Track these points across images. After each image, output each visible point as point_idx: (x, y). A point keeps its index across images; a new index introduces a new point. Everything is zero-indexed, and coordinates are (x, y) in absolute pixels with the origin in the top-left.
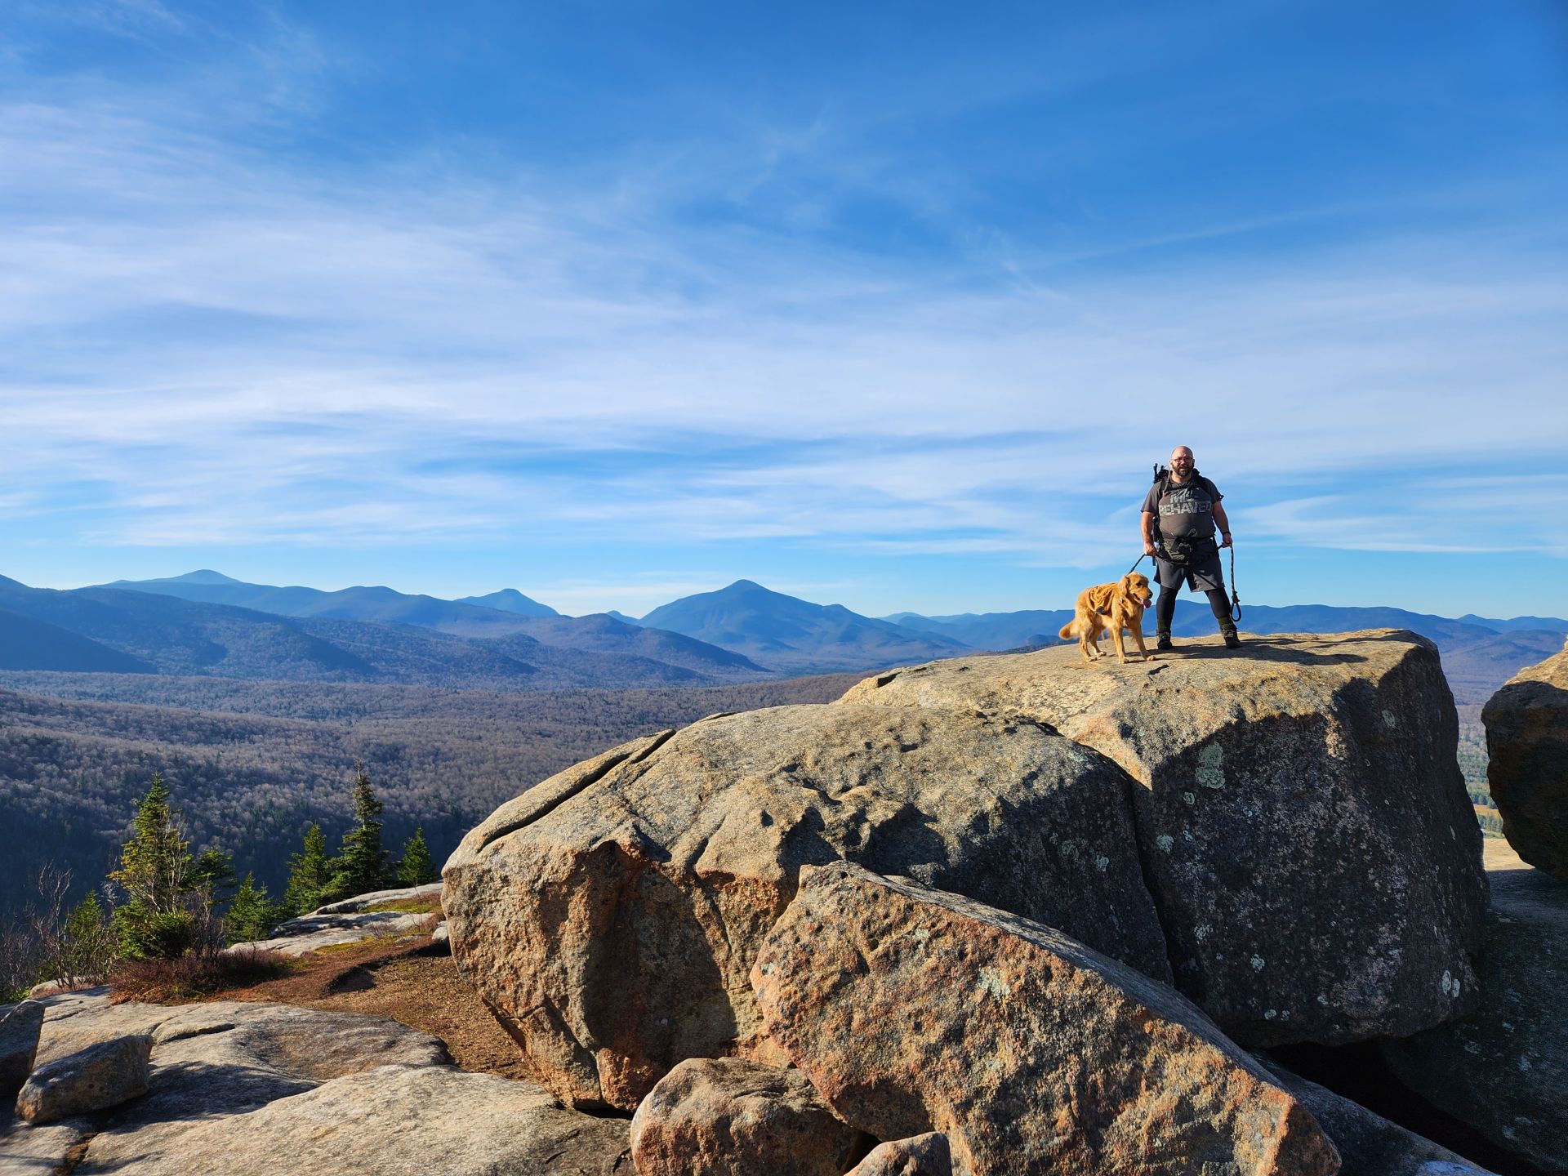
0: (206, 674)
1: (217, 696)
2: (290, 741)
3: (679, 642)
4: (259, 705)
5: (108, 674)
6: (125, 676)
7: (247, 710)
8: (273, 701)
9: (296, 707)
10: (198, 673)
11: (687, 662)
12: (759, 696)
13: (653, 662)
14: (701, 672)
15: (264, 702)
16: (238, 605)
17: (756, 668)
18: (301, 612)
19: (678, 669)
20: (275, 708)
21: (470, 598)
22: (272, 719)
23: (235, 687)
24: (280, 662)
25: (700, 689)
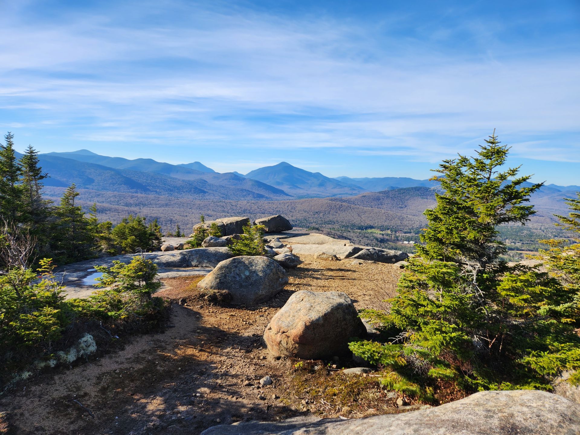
0: (87, 188)
1: (92, 197)
2: (119, 214)
3: (259, 184)
4: (107, 201)
5: (52, 187)
6: (59, 188)
7: (103, 202)
8: (112, 199)
9: (120, 202)
10: (84, 188)
11: (262, 192)
12: (287, 205)
13: (249, 191)
14: (267, 196)
15: (109, 200)
16: (97, 163)
17: (287, 195)
18: (120, 167)
19: (258, 194)
20: (113, 202)
21: (183, 165)
22: (112, 206)
23: (98, 193)
24: (114, 185)
25: (266, 202)
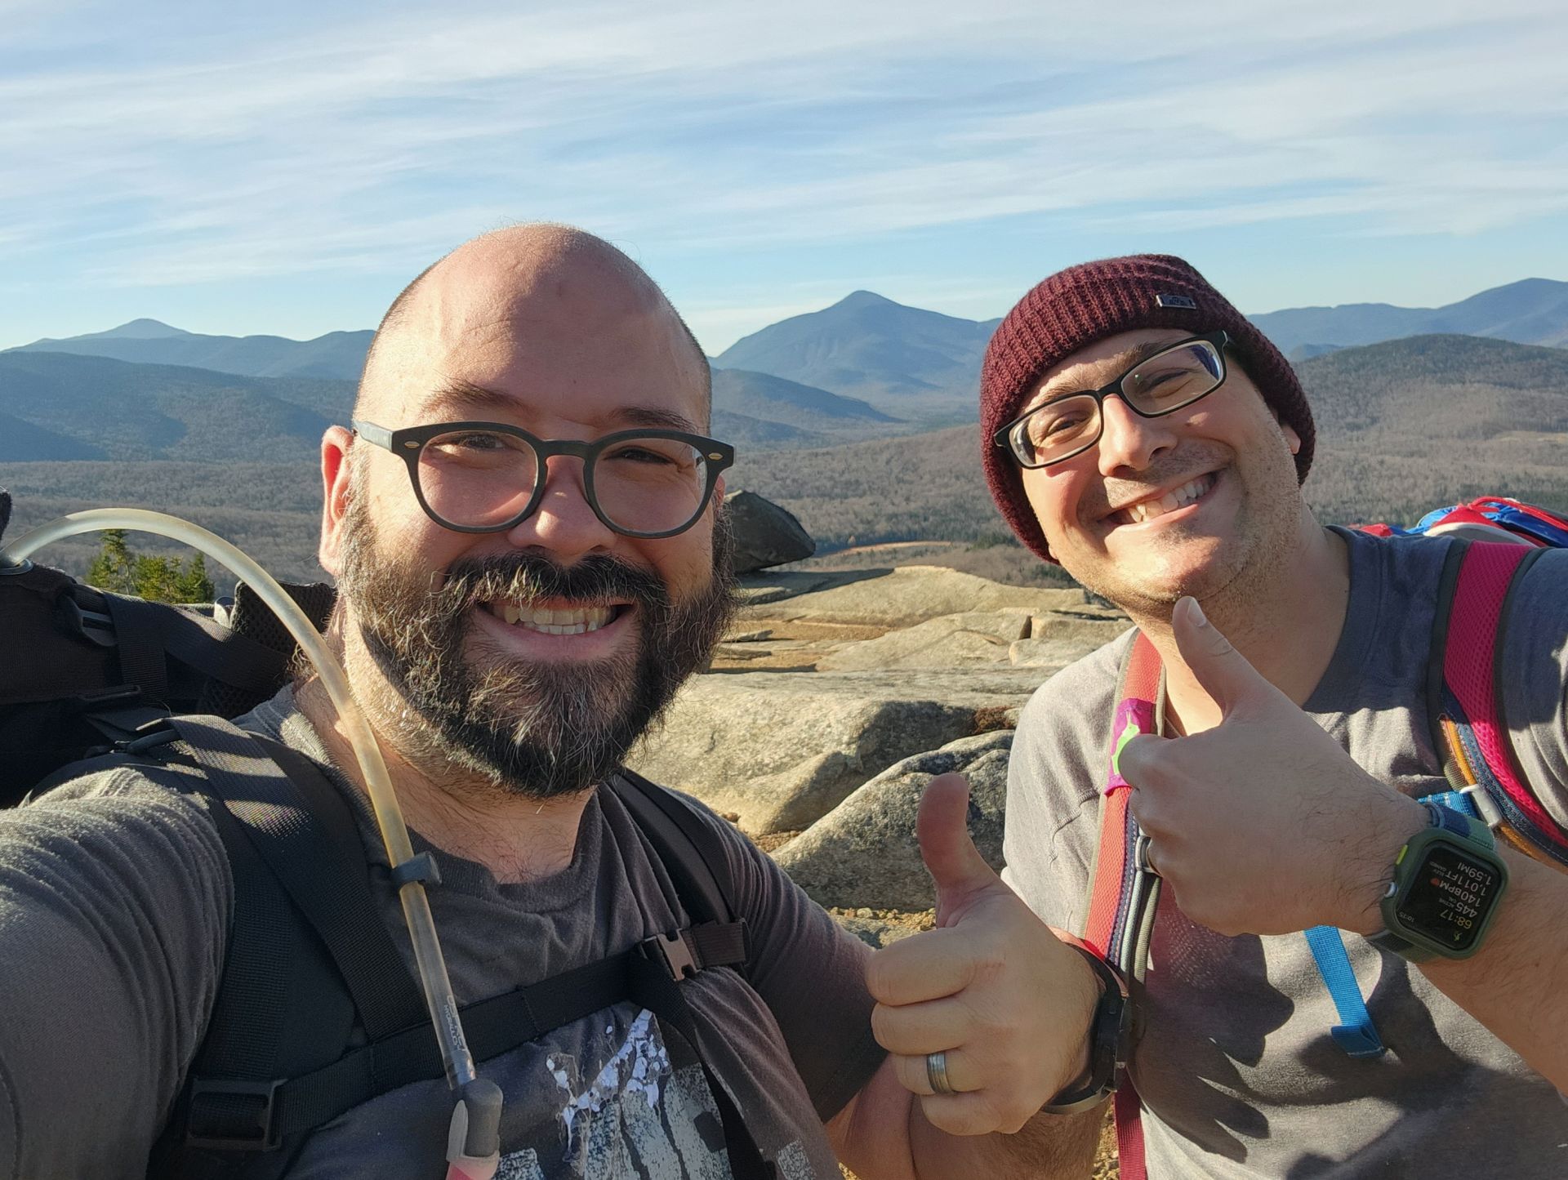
0: (166, 457)
1: (182, 487)
2: (279, 540)
3: (774, 387)
4: (234, 496)
5: (50, 463)
6: (70, 464)
7: (222, 502)
8: (252, 489)
9: (281, 496)
10: (155, 457)
11: (784, 414)
12: (885, 456)
13: (735, 416)
14: (805, 427)
15: (240, 491)
16: (190, 364)
17: (884, 418)
18: (268, 370)
19: (772, 425)
20: (255, 498)
22: (254, 513)
23: (202, 473)
24: (253, 439)
25: (803, 452)
